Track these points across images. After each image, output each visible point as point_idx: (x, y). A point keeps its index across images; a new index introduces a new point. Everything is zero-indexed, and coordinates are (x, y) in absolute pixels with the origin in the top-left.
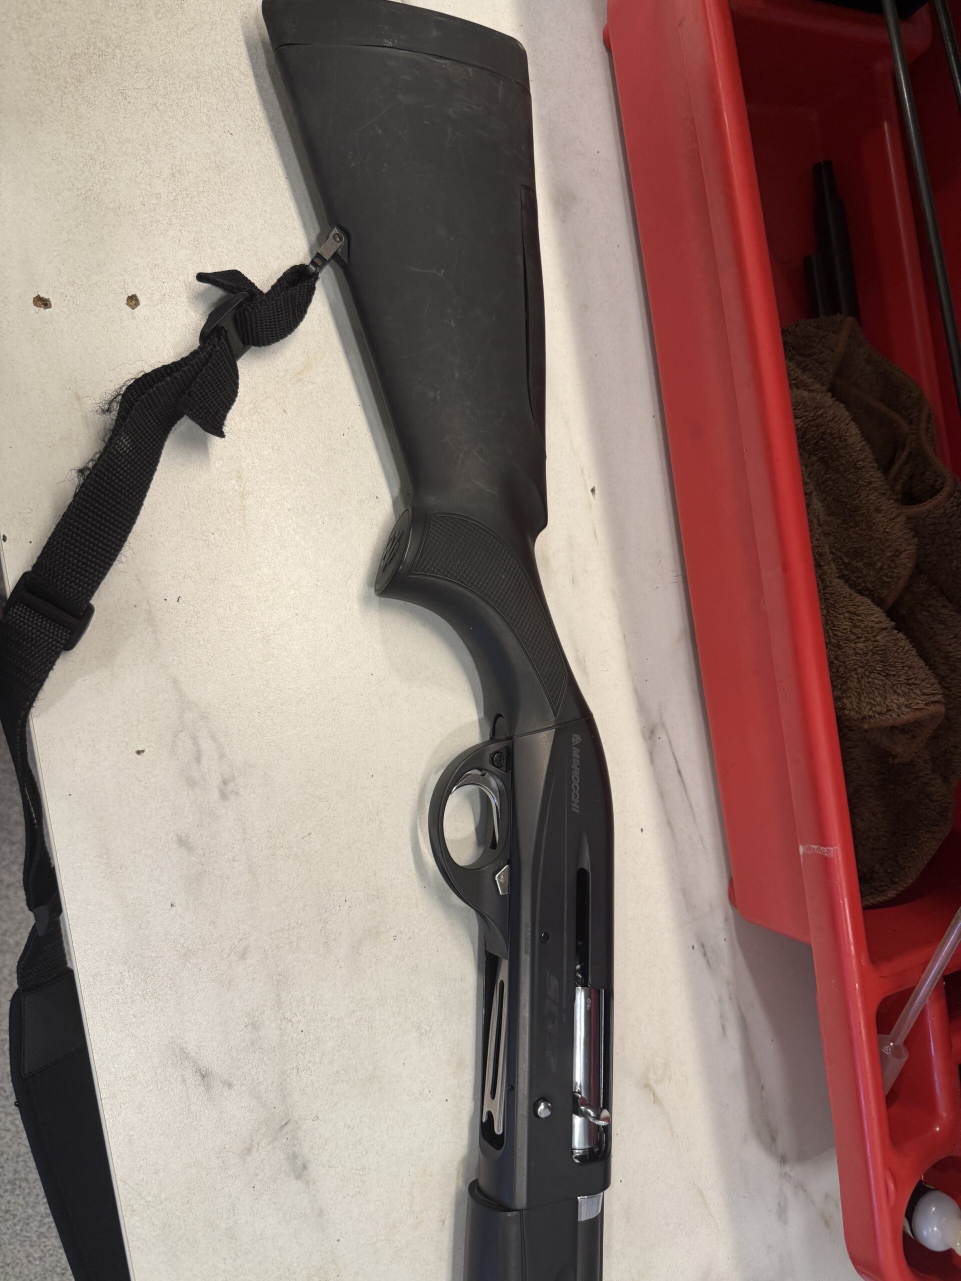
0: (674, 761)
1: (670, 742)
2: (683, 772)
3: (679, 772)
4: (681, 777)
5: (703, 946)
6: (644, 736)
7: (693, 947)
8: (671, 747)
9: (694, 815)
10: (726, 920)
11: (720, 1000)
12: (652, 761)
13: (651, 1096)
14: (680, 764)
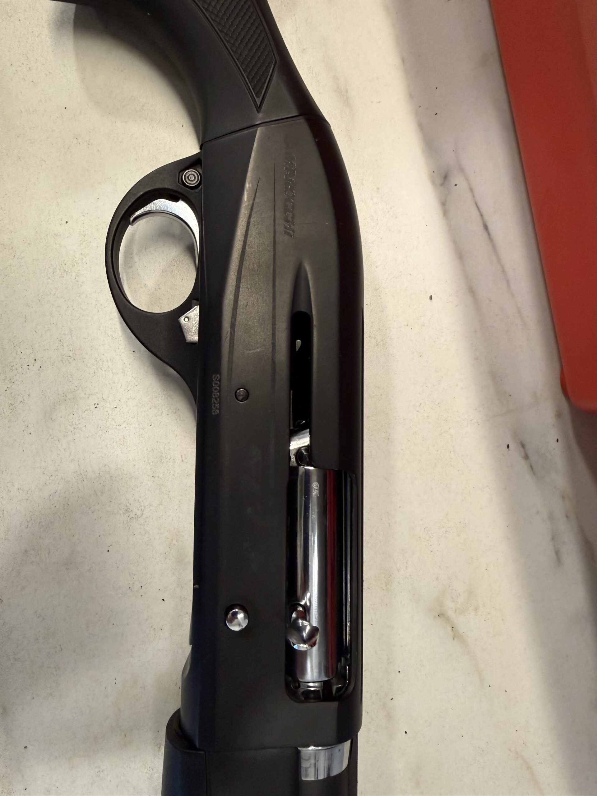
0: (478, 214)
1: (471, 190)
2: (490, 227)
3: (486, 227)
4: (489, 234)
5: (523, 446)
6: (433, 182)
7: (508, 446)
8: (474, 196)
9: (508, 282)
10: (559, 415)
11: (551, 517)
12: (445, 213)
13: (449, 629)
14: (486, 217)
